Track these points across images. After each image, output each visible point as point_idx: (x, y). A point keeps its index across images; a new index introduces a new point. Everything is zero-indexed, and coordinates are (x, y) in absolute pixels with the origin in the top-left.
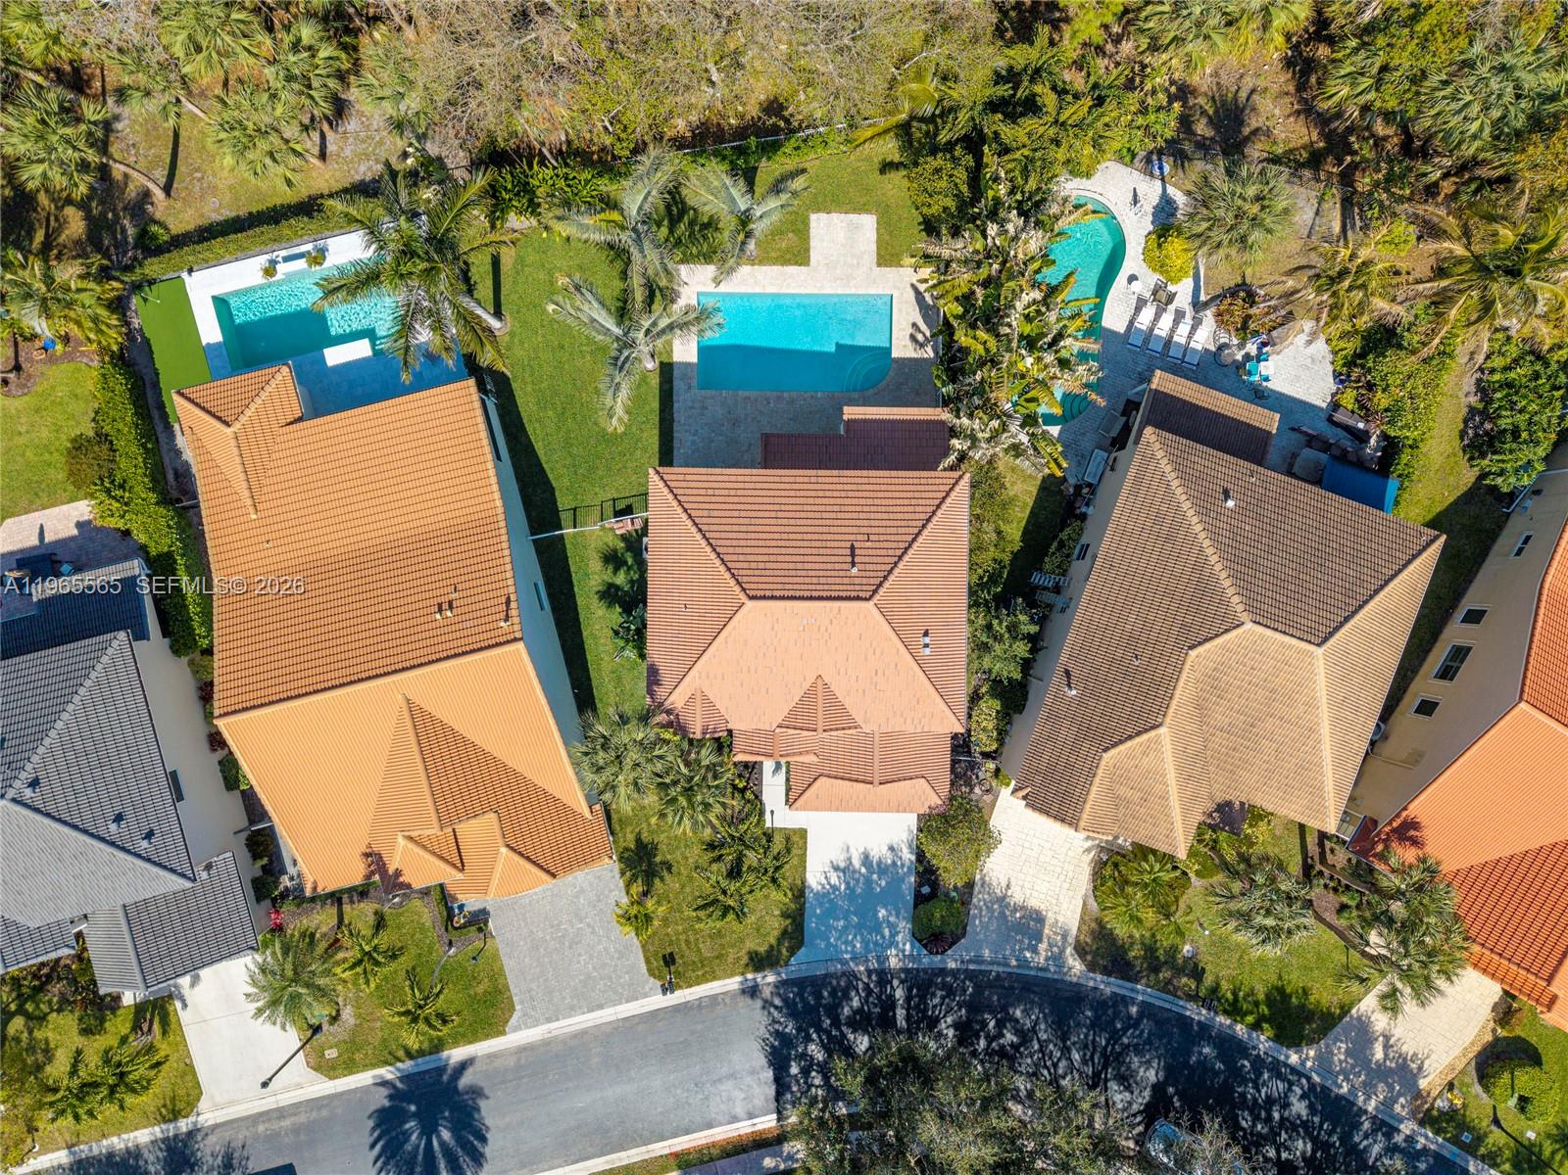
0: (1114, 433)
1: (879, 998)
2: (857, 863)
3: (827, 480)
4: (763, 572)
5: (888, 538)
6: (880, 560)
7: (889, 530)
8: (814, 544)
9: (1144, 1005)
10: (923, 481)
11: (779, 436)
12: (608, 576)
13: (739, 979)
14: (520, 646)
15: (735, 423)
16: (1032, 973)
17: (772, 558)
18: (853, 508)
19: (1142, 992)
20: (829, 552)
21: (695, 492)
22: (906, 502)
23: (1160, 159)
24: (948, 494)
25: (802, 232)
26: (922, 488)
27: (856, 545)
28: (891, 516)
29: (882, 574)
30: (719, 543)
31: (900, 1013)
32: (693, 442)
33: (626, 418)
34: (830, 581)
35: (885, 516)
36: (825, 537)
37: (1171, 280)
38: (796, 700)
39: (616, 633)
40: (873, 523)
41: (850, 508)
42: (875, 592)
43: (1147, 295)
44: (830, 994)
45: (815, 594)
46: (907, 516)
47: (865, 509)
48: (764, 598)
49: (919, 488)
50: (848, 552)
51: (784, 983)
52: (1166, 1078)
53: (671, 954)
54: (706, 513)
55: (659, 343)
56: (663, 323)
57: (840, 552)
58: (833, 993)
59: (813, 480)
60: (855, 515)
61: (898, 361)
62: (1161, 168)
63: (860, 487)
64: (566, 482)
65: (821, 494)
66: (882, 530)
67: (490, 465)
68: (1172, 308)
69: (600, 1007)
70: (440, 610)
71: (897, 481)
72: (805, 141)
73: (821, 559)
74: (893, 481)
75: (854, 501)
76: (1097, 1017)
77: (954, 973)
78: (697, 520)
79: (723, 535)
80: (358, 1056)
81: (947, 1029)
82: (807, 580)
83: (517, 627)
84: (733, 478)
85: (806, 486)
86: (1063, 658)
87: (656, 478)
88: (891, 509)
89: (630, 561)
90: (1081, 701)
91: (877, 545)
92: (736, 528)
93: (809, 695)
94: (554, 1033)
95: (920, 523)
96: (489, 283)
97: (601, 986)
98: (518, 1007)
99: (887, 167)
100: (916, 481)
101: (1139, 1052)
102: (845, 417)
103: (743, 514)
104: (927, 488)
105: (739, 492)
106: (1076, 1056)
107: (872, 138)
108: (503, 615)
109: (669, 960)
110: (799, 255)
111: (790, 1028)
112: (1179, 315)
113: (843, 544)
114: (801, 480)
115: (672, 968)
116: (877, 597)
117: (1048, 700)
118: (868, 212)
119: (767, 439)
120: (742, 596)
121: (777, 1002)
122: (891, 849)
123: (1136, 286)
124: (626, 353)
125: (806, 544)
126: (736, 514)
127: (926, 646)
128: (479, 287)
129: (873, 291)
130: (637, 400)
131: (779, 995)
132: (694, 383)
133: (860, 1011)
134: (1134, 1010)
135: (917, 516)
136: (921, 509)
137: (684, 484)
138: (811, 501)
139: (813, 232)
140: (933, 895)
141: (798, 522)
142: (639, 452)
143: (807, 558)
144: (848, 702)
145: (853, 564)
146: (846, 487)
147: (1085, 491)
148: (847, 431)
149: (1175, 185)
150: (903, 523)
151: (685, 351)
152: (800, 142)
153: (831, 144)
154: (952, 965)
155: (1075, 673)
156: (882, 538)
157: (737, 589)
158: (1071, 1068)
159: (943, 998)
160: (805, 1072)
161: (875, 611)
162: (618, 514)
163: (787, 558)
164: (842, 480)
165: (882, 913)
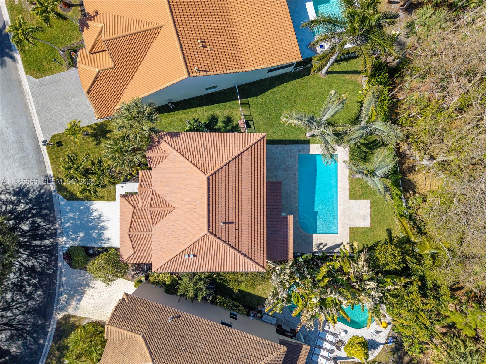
0: (283, 327)
1: (45, 234)
2: (102, 224)
3: (262, 210)
4: (220, 183)
5: (237, 238)
6: (227, 235)
7: (240, 238)
8: (234, 205)
9: (43, 345)
10: (262, 252)
11: (280, 188)
12: (221, 119)
13: (52, 174)
14: (186, 76)
15: (285, 170)
16: (56, 298)
17: (227, 187)
18: (250, 222)
19: (48, 344)
20: (230, 212)
21: (256, 153)
22: (253, 245)
23: (394, 342)
24: (257, 263)
25: (362, 197)
26: (259, 252)
27: (234, 224)
28: (247, 239)
29: (220, 236)
30: (234, 164)
31: (38, 243)
32: (277, 153)
33: (287, 124)
34: (217, 213)
35: (247, 236)
36: (237, 210)
37: (346, 348)
38: (164, 198)
39: (196, 121)
40: (243, 231)
41: (250, 221)
42: (212, 234)
43: (339, 338)
44: (46, 213)
45: (211, 206)
46: (247, 245)
47: (250, 227)
48: (209, 184)
49: (259, 250)
50: (230, 221)
51: (51, 193)
52: (12, 355)
53: (62, 145)
54: (247, 158)
55: (319, 138)
56: (328, 139)
57: (230, 217)
58: (47, 214)
59: (262, 204)
60: (247, 223)
61: (312, 236)
62: (390, 342)
63: (259, 224)
64: (260, 100)
65: (256, 207)
66: (240, 235)
67: (266, 66)
68: (334, 348)
69: (38, 115)
70: (202, 42)
71: (262, 240)
72: (400, 198)
73: (227, 208)
74: (262, 239)
75: (253, 222)
76: (38, 326)
77: (56, 265)
78: (243, 154)
79: (237, 166)
80: (15, 12)
81: (32, 262)
82: (217, 203)
83: (195, 74)
84: (262, 170)
85: (259, 201)
86: (186, 314)
87: (262, 136)
88: (250, 238)
89: (228, 128)
90: (166, 323)
91: (234, 234)
92: (240, 171)
93: (166, 204)
94: (27, 96)
95: (244, 252)
96: (340, 69)
97: (48, 115)
98: (38, 80)
99: (389, 231)
100: (262, 249)
101: (24, 344)
102: (288, 216)
103: (247, 174)
104: (259, 254)
105: (256, 172)
106: (21, 317)
107: (404, 226)
108: (200, 69)
109: (59, 144)
110: (353, 196)
111: (31, 196)
112: (332, 352)
113: (234, 218)
114: (262, 199)
115: (55, 145)
116: (210, 235)
117: (167, 308)
118: (371, 223)
119: (279, 183)
120: (209, 174)
121: (42, 191)
122: (109, 239)
123: (343, 334)
124: (315, 123)
125: (234, 202)
126: (247, 171)
127: (189, 256)
128: (338, 66)
129: (339, 226)
130: (294, 129)
131: (45, 192)
132: (301, 153)
133: (39, 226)
134: (41, 341)
135: (247, 250)
136: (250, 251)
137: (259, 148)
138: (253, 203)
139: (363, 201)
140: (88, 255)
141: (243, 198)
142: (272, 130)
143: (227, 202)
144: (164, 221)
145: (225, 223)
146: (259, 218)
147: (259, 315)
148: (283, 217)
149: (384, 348)
150: (244, 244)
151: (315, 149)
152: (399, 195)
153: (399, 208)
154: (59, 264)
155: (179, 320)
156: (237, 235)
157: (213, 172)
158: (16, 315)
159: (45, 261)
160: (12, 203)
161: (203, 234)
162: (247, 122)
163: (227, 194)
164: (262, 216)
165: (81, 234)
